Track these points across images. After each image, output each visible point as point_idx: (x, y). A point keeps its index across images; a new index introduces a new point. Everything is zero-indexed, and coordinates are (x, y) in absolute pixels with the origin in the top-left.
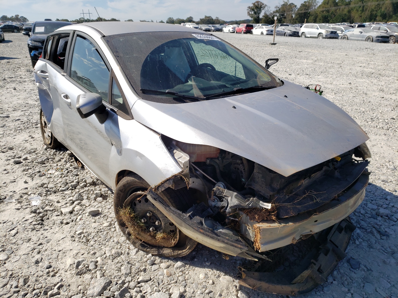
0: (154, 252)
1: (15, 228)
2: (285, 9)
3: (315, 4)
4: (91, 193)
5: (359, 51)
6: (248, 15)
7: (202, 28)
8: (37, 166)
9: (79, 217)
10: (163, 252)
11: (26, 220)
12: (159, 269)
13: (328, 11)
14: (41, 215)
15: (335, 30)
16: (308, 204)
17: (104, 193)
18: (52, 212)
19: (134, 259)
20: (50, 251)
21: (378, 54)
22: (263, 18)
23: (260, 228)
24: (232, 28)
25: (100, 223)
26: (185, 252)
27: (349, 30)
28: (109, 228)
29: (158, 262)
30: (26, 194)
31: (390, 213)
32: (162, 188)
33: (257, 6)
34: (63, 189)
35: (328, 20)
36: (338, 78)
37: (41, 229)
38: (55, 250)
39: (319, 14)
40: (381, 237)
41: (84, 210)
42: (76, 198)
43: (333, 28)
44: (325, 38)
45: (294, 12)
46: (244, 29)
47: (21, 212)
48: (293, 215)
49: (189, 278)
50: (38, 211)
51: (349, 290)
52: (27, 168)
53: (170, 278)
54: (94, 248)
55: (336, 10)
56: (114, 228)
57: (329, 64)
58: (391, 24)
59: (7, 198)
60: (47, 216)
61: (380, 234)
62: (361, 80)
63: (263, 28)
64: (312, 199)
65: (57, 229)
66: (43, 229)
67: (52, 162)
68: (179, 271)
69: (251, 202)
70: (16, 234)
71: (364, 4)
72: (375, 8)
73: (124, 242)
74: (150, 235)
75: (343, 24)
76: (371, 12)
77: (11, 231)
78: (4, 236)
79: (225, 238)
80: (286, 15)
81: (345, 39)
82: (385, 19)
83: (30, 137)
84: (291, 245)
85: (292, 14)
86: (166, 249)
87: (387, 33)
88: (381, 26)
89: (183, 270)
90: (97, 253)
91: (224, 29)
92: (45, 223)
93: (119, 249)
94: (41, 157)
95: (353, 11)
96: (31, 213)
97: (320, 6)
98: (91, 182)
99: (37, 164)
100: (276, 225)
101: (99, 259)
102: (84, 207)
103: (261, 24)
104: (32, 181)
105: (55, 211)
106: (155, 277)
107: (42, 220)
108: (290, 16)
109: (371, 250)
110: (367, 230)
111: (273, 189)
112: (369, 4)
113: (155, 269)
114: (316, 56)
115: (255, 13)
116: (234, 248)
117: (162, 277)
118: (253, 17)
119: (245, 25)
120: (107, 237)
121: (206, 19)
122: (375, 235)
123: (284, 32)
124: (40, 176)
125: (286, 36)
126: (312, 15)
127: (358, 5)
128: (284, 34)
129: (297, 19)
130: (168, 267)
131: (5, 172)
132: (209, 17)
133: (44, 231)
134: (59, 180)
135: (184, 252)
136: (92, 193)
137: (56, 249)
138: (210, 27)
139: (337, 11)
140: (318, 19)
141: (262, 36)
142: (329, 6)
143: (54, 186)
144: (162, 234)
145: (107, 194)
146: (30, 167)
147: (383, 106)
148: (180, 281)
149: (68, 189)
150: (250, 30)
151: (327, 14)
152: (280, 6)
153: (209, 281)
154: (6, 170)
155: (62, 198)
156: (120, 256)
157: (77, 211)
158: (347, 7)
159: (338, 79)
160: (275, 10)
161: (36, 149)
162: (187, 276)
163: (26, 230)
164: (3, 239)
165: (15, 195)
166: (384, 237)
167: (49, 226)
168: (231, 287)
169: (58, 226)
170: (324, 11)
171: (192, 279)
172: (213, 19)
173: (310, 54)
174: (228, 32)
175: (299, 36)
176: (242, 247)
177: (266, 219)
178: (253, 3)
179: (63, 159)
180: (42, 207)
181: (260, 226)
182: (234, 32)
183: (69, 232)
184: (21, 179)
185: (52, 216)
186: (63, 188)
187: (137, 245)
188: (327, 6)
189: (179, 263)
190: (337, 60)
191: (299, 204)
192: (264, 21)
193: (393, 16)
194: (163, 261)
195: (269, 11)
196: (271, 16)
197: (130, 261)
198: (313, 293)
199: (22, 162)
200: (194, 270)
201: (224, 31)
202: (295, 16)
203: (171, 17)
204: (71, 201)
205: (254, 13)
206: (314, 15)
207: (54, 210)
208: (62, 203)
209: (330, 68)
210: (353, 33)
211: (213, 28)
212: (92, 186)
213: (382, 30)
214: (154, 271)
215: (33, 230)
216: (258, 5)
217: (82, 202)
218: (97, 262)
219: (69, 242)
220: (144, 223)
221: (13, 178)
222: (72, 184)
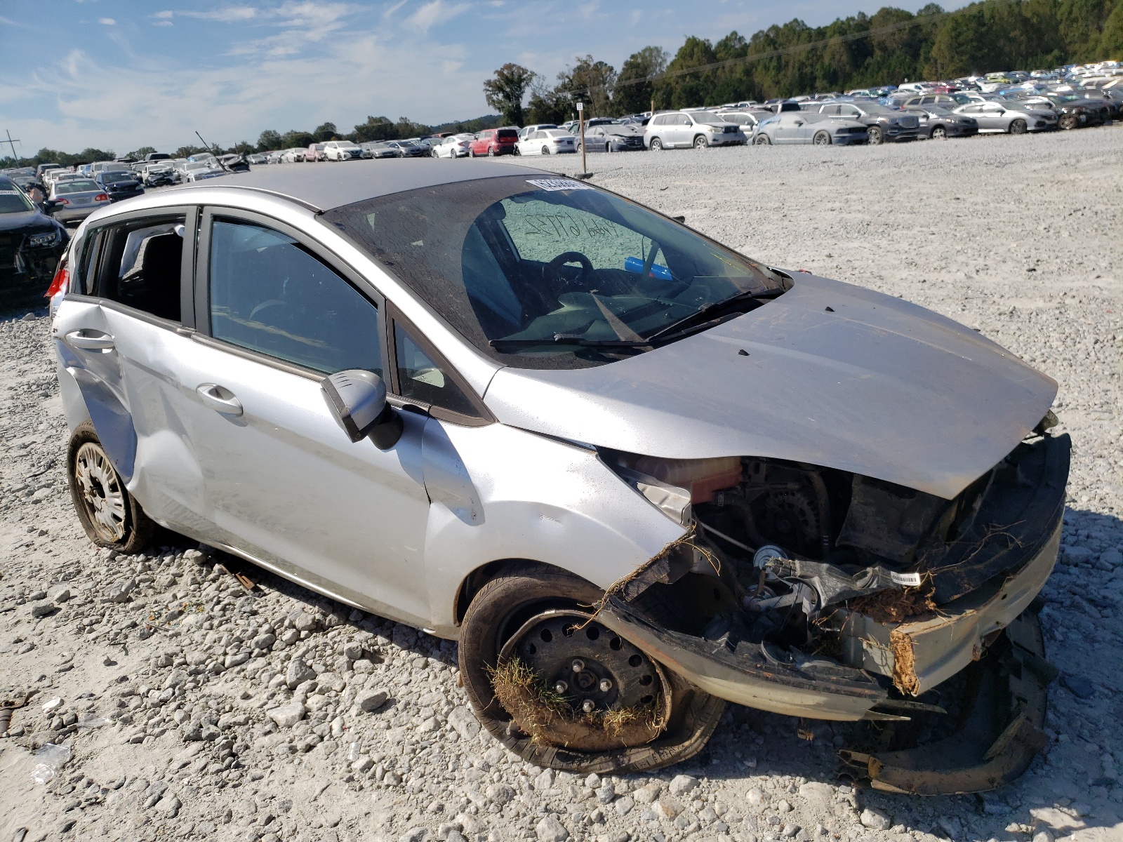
0: (605, 765)
1: (163, 792)
2: (586, 79)
3: (660, 60)
4: (327, 653)
5: (808, 170)
6: (489, 104)
7: (371, 151)
8: (113, 610)
9: (336, 725)
10: (629, 761)
11: (185, 765)
12: (636, 807)
13: (695, 76)
14: (220, 740)
15: (733, 121)
16: (997, 556)
17: (369, 646)
18: (247, 727)
19: (557, 798)
20: (307, 832)
21: (857, 174)
22: (530, 109)
23: (911, 635)
24: (460, 144)
25: (405, 728)
26: (691, 745)
27: (768, 120)
28: (438, 733)
29: (624, 790)
30: (131, 693)
31: (1091, 552)
32: (638, 587)
33: (510, 78)
34: (239, 657)
35: (700, 97)
36: (792, 245)
37: (244, 780)
38: (321, 826)
39: (674, 84)
40: (1100, 611)
41: (338, 702)
42: (297, 674)
43: (727, 119)
44: (714, 146)
45: (611, 85)
46: (494, 144)
47: (150, 748)
48: (972, 589)
49: (725, 810)
50: (204, 734)
51: (1101, 748)
52: (86, 621)
53: (679, 821)
54: (431, 795)
55: (714, 71)
56: (451, 731)
57: (753, 214)
58: (854, 94)
59: (81, 717)
60: (239, 739)
61: (1096, 606)
62: (851, 245)
63: (545, 136)
64: (1004, 544)
65: (290, 770)
66: (249, 778)
67: (151, 591)
68: (690, 799)
69: (873, 577)
70: (178, 809)
71: (780, 50)
72: (808, 59)
73: (502, 761)
74: (587, 724)
75: (741, 106)
76: (799, 69)
77: (154, 804)
78: (146, 822)
79: (828, 680)
80: (589, 94)
81: (763, 145)
82: (837, 85)
83: (35, 534)
84: (973, 665)
85: (605, 91)
86: (633, 751)
87: (860, 119)
88: (842, 104)
89: (698, 793)
90: (447, 806)
91: (437, 148)
92: (247, 761)
93: (499, 781)
94: (111, 583)
95: (756, 70)
96: (185, 741)
97: (672, 64)
98: (310, 622)
99: (107, 605)
100: (940, 621)
101: (461, 819)
102: (333, 693)
103: (536, 127)
104: (127, 654)
105: (254, 723)
106: (638, 829)
107: (233, 755)
108: (601, 96)
109: (1097, 646)
110: (1062, 603)
111: (909, 538)
112: (792, 49)
113: (626, 810)
114: (708, 196)
115: (507, 96)
116: (855, 698)
117: (654, 824)
118: (503, 107)
119: (495, 131)
120: (447, 759)
121: (374, 127)
122: (1087, 609)
123: (603, 141)
124: (144, 636)
125: (612, 151)
126: (658, 90)
127: (764, 55)
128: (606, 147)
129: (620, 103)
130: (657, 796)
131: (22, 647)
132: (380, 120)
133: (256, 782)
134: (208, 637)
135: (687, 748)
136: (329, 652)
137: (323, 821)
138: (394, 146)
139: (719, 72)
140: (674, 98)
141: (546, 158)
142: (694, 62)
143: (205, 656)
144: (621, 712)
145: (376, 648)
146: (96, 617)
147: (936, 302)
148: (708, 822)
149: (250, 657)
150: (510, 144)
151: (693, 83)
152: (572, 73)
153: (776, 804)
154: (21, 641)
155: (252, 684)
156: (512, 799)
157: (320, 709)
158: (739, 61)
159: (794, 247)
160: (559, 83)
161: (78, 562)
162: (717, 807)
163: (202, 791)
164: (147, 832)
165: (97, 703)
166: (1108, 612)
167: (260, 765)
168: (837, 807)
169: (286, 760)
170: (686, 75)
171: (732, 809)
172: (392, 124)
173: (693, 192)
174: (449, 155)
175: (644, 148)
176: (874, 692)
177: (911, 612)
178: (496, 71)
179: (182, 575)
180: (209, 718)
181: (907, 632)
182: (467, 155)
183: (330, 768)
184: (88, 656)
185: (251, 737)
186: (235, 654)
187: (546, 758)
188: (690, 63)
189: (681, 780)
190: (766, 199)
191: (978, 560)
192: (536, 115)
193: (854, 74)
194: (635, 783)
195: (544, 88)
196: (552, 100)
197: (548, 805)
198: (1029, 773)
199: (59, 609)
200: (724, 787)
201: (439, 154)
202: (613, 95)
203: (269, 129)
204: (284, 687)
205: (504, 97)
206: (662, 88)
207: (250, 722)
208: (257, 697)
209: (760, 221)
210: (779, 126)
211: (403, 150)
212: (315, 634)
213: (846, 112)
214: (626, 813)
215: (222, 787)
216: (512, 74)
217: (316, 681)
218: (461, 828)
219: (348, 797)
220: (565, 694)
221: (59, 660)
222: (256, 638)
